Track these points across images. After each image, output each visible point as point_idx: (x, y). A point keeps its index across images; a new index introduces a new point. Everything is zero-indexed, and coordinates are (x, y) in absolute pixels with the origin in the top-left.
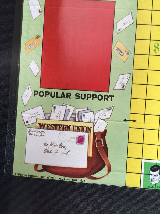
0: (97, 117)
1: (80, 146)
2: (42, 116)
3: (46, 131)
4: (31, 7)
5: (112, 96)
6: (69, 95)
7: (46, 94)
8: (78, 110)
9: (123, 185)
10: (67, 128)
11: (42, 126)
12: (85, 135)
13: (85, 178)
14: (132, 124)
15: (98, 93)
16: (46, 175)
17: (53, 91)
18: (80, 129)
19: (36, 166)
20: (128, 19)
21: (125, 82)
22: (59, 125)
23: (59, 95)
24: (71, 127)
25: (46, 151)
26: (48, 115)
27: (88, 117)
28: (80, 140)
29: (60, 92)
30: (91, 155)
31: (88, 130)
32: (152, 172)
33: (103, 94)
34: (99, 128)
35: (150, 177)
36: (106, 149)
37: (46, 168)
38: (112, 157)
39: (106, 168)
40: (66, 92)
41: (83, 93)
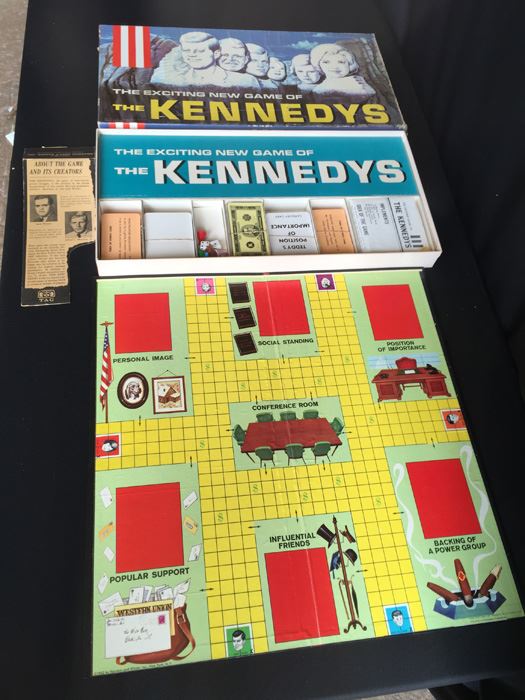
0: (175, 592)
1: (162, 626)
2: (121, 602)
3: (125, 617)
4: (103, 497)
5: (187, 569)
6: (146, 576)
7: (123, 578)
8: (157, 588)
9: (209, 658)
10: (147, 610)
11: (121, 613)
12: (166, 613)
13: (171, 661)
14: (209, 593)
15: (173, 568)
16: (130, 667)
17: (130, 574)
18: (160, 608)
19: (118, 659)
20: (193, 496)
21: (197, 553)
22: (138, 609)
23: (136, 577)
24: (151, 609)
25: (127, 640)
26: (126, 601)
27: (167, 594)
28: (162, 620)
29: (136, 574)
30: (174, 634)
31: (169, 607)
32: (235, 639)
33: (179, 568)
34: (179, 604)
35: (234, 644)
36: (188, 624)
37: (128, 659)
38: (196, 631)
39: (190, 644)
40: (142, 572)
41: (160, 570)
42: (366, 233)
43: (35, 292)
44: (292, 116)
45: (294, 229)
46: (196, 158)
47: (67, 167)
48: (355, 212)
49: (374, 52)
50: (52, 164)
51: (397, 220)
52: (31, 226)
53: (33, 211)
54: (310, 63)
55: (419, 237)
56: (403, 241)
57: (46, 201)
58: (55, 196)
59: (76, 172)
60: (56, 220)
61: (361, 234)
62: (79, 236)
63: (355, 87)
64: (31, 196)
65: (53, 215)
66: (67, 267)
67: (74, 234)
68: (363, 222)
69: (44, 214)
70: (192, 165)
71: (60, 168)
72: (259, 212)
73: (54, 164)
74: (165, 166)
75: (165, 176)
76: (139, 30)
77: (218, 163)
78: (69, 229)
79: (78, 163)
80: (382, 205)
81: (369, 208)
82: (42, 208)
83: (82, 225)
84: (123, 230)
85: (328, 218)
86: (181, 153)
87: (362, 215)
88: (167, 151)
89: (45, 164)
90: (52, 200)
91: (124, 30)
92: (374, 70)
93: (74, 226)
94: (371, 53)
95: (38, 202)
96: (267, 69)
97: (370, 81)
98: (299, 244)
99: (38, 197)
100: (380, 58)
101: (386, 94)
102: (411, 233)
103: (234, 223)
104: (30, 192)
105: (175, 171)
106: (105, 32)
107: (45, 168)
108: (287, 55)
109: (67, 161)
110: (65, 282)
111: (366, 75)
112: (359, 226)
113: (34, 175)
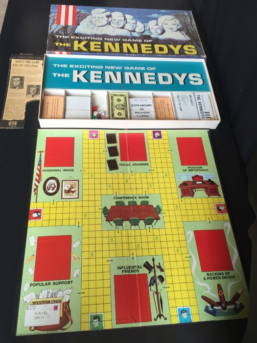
0: (64, 294)
1: (56, 311)
2: (35, 297)
3: (37, 306)
4: (30, 241)
5: (72, 281)
6: (49, 284)
7: (37, 285)
8: (54, 291)
9: (79, 330)
10: (48, 302)
11: (34, 303)
12: (58, 305)
13: (59, 330)
14: (82, 295)
15: (64, 281)
16: (37, 332)
17: (41, 282)
18: (56, 302)
19: (31, 327)
20: (78, 243)
21: (78, 273)
22: (44, 301)
23: (44, 284)
24: (51, 302)
25: (36, 318)
26: (37, 297)
27: (60, 294)
28: (56, 308)
29: (44, 282)
30: (61, 316)
31: (60, 301)
32: (94, 320)
33: (67, 281)
34: (66, 300)
35: (94, 323)
36: (69, 311)
37: (36, 328)
38: (74, 315)
39: (70, 322)
40: (47, 282)
41: (57, 281)
42: (181, 110)
43: (8, 121)
44: (146, 50)
45: (143, 107)
46: (94, 70)
47: (31, 64)
48: (176, 99)
50: (24, 62)
51: (198, 104)
52: (10, 90)
53: (12, 84)
54: (157, 25)
55: (209, 113)
56: (200, 114)
57: (19, 79)
58: (24, 77)
59: (35, 66)
60: (22, 88)
61: (178, 111)
62: (33, 96)
63: (180, 36)
65: (21, 86)
66: (25, 111)
67: (31, 95)
68: (180, 104)
69: (17, 85)
70: (92, 73)
71: (28, 64)
72: (125, 98)
74: (78, 73)
75: (78, 78)
76: (71, 7)
77: (106, 72)
78: (28, 93)
79: (37, 62)
80: (190, 96)
81: (183, 97)
82: (17, 82)
83: (35, 91)
84: (54, 104)
85: (162, 102)
86: (87, 67)
87: (179, 101)
88: (80, 66)
89: (21, 62)
90: (22, 79)
91: (64, 7)
93: (31, 92)
94: (189, 20)
95: (15, 79)
96: (135, 27)
97: (188, 33)
98: (146, 114)
99: (15, 77)
101: (196, 40)
102: (205, 111)
103: (112, 103)
104: (12, 75)
105: (84, 76)
106: (53, 8)
107: (21, 63)
108: (145, 21)
109: (31, 61)
110: (23, 118)
112: (178, 106)
113: (15, 67)
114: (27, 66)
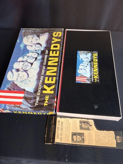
43: (117, 143)
47: (60, 127)
49: (30, 30)
50: (58, 132)
52: (86, 143)
53: (79, 142)
54: (32, 46)
57: (74, 137)
58: (72, 133)
59: (62, 123)
60: (83, 133)
62: (91, 126)
64: (72, 142)
65: (81, 135)
66: (105, 131)
67: (90, 127)
69: (81, 138)
71: (60, 129)
73: (58, 131)
78: (88, 129)
79: (59, 122)
83: (86, 124)
89: (58, 135)
90: (74, 134)
92: (38, 31)
93: (86, 127)
94: (30, 31)
95: (75, 140)
99: (73, 140)
100: (33, 29)
104: (70, 142)
107: (59, 135)
109: (57, 126)
110: (113, 132)
111: (40, 33)
113: (62, 139)
114: (62, 130)
